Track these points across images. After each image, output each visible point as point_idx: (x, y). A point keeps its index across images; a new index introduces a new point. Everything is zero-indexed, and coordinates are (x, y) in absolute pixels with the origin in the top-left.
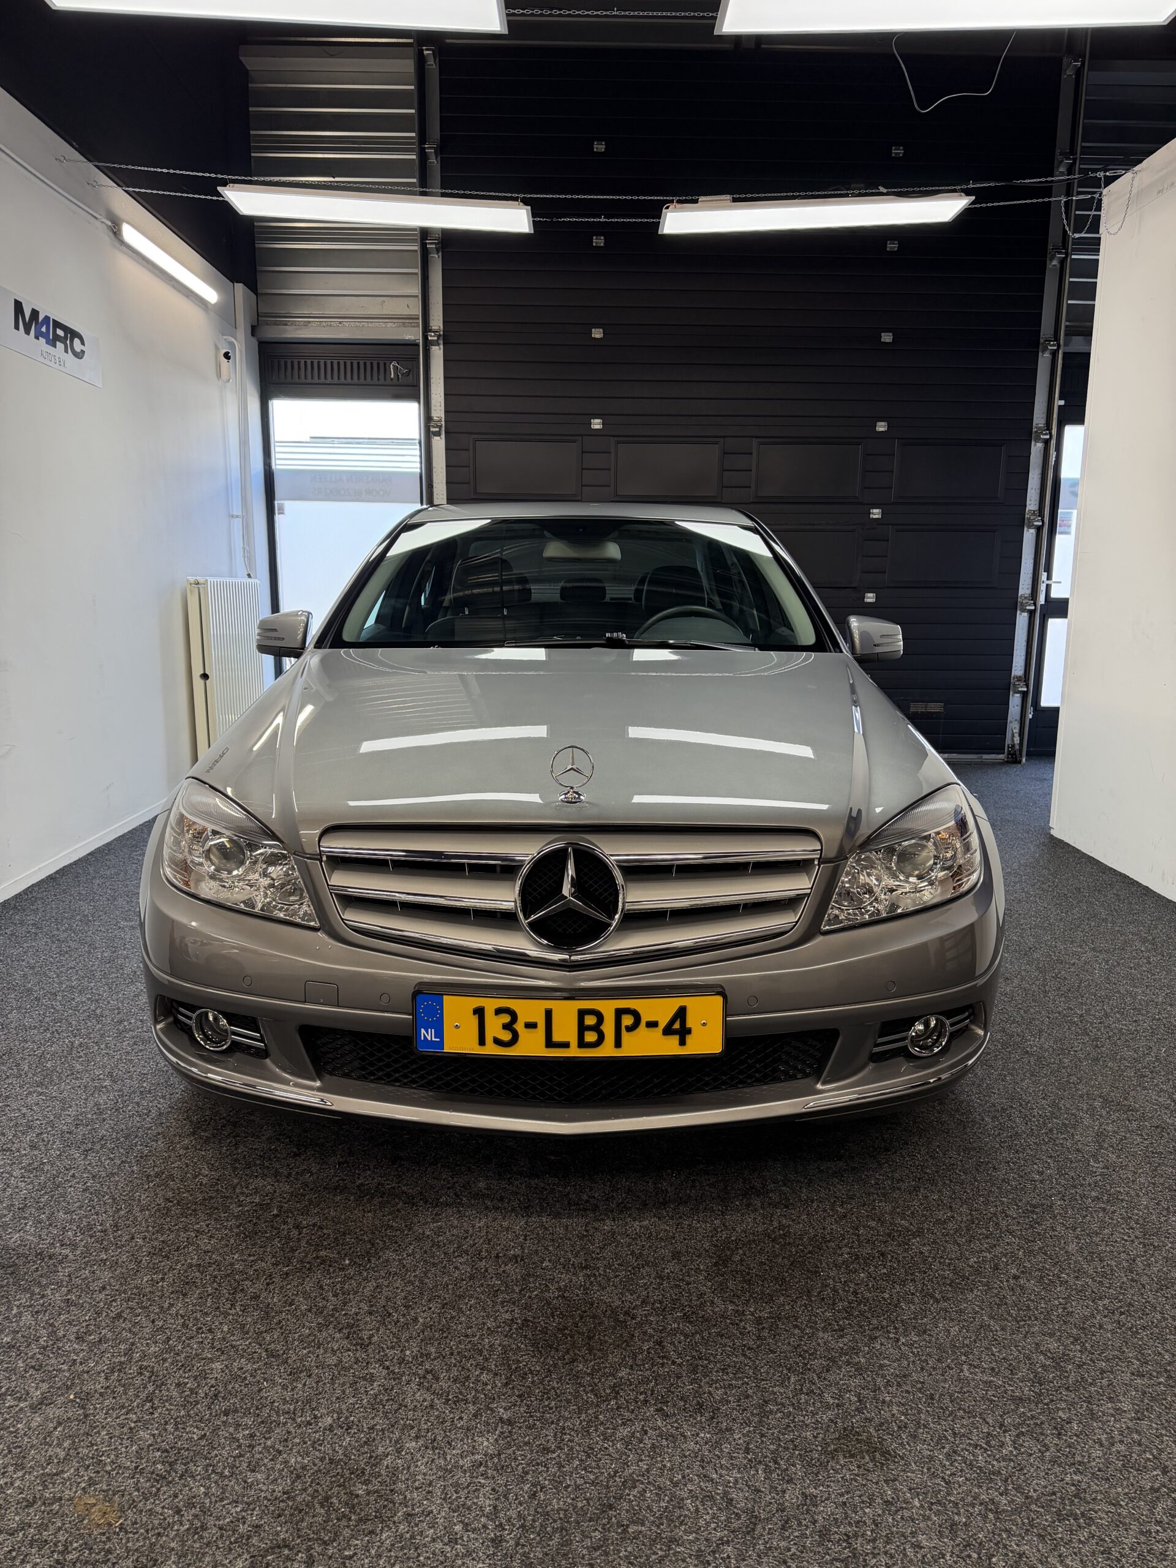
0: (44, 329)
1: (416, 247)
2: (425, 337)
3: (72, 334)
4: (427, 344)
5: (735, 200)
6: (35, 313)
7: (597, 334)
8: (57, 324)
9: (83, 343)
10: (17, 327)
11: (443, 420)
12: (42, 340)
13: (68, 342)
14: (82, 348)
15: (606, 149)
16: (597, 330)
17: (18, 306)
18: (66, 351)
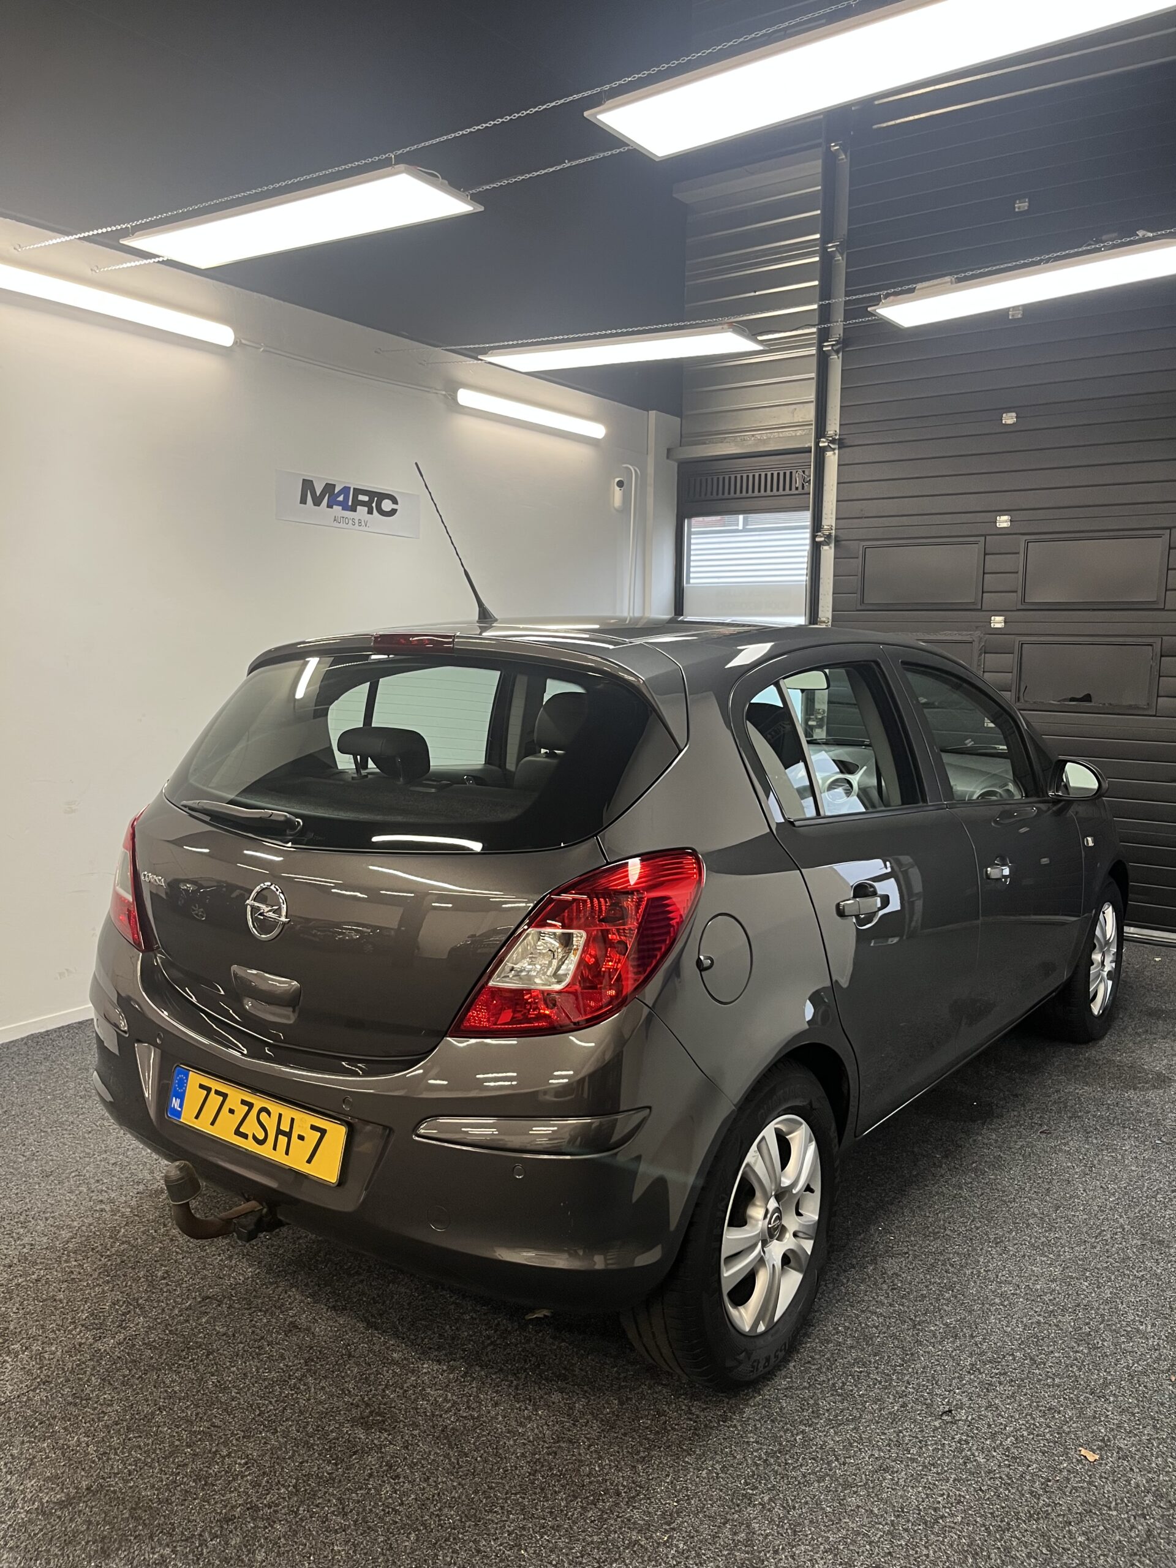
0: (341, 498)
1: (813, 351)
2: (817, 443)
3: (383, 496)
4: (820, 453)
5: (959, 280)
6: (329, 488)
7: (1009, 419)
8: (357, 492)
9: (395, 501)
10: (303, 501)
11: (834, 528)
12: (337, 509)
13: (374, 505)
14: (395, 506)
15: (1029, 207)
16: (1010, 414)
17: (307, 485)
18: (370, 512)
